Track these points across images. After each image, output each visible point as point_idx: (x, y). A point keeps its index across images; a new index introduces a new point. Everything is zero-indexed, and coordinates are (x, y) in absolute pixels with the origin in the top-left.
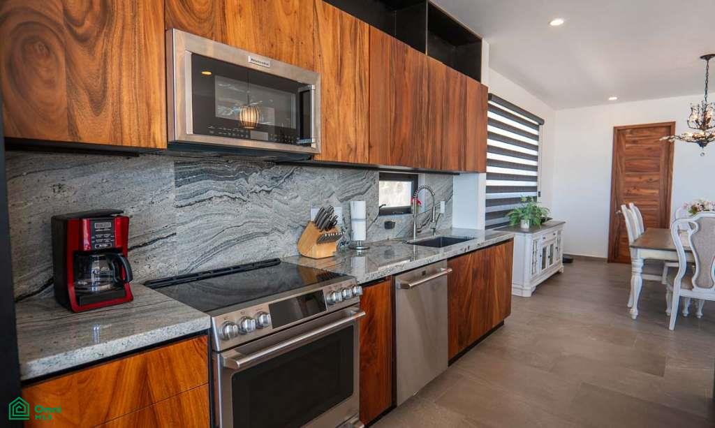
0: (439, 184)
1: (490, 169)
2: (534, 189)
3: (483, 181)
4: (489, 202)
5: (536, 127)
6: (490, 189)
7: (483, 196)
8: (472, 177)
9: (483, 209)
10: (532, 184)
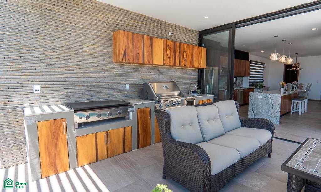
0: (241, 78)
1: (250, 76)
2: (262, 80)
3: (249, 78)
4: (250, 82)
5: (263, 65)
6: (250, 80)
7: (249, 81)
8: (246, 78)
9: (248, 84)
10: (262, 79)
